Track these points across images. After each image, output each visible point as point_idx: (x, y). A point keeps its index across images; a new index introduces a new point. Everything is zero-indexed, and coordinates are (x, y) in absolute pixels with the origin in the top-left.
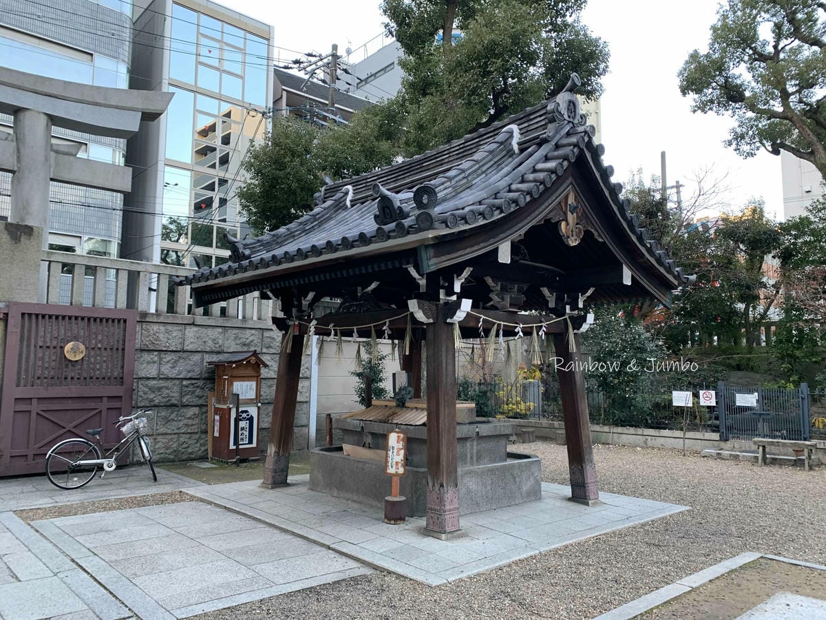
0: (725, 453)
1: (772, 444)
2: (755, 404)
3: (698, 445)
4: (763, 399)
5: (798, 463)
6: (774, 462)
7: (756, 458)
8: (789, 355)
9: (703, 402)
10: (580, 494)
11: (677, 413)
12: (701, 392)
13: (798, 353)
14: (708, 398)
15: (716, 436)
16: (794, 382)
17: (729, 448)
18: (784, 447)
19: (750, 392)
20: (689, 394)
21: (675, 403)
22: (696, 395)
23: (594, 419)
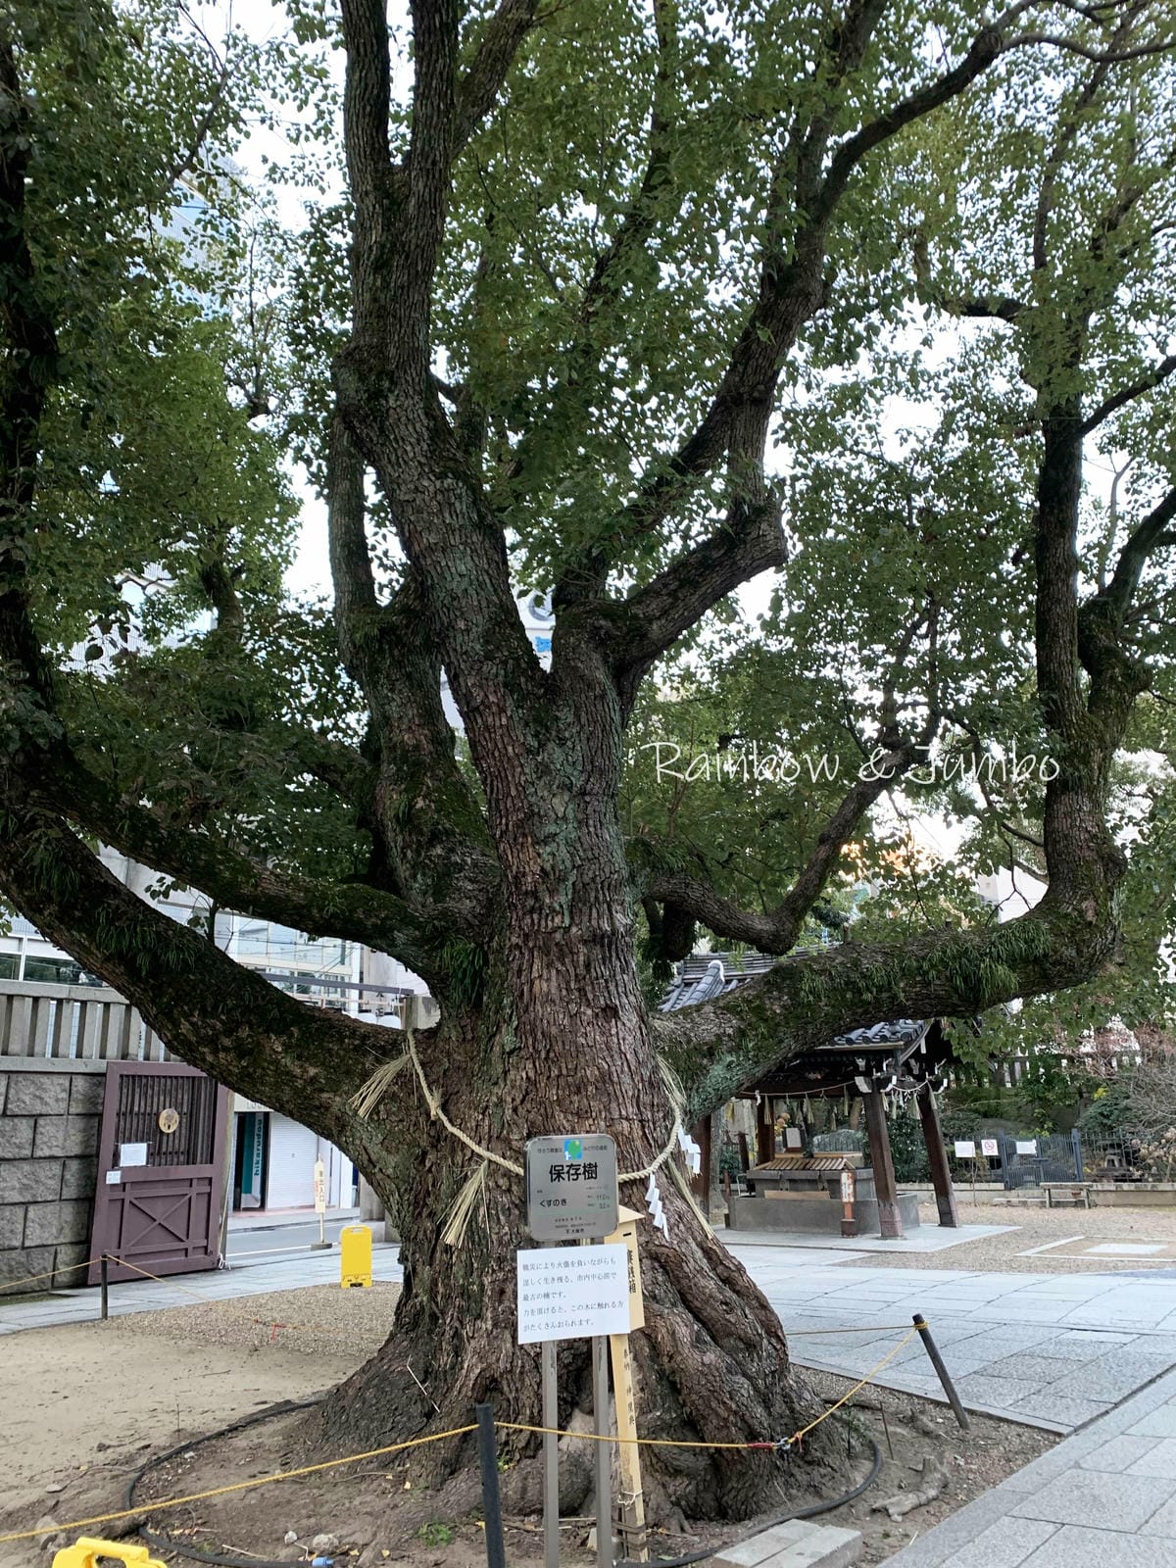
0: (1014, 1200)
1: (1056, 1187)
2: (1034, 1152)
3: (985, 1196)
4: (1041, 1148)
5: (1079, 1204)
6: (1058, 1205)
7: (1043, 1203)
8: (1040, 1099)
9: (986, 1153)
10: (947, 1219)
11: (960, 1165)
12: (983, 1142)
13: (1050, 1096)
14: (990, 1148)
15: (1000, 1186)
16: (1048, 1129)
17: (1014, 1196)
18: (1064, 1191)
19: (1029, 1140)
20: (972, 1144)
21: (958, 1155)
22: (978, 1146)
23: (898, 1180)
